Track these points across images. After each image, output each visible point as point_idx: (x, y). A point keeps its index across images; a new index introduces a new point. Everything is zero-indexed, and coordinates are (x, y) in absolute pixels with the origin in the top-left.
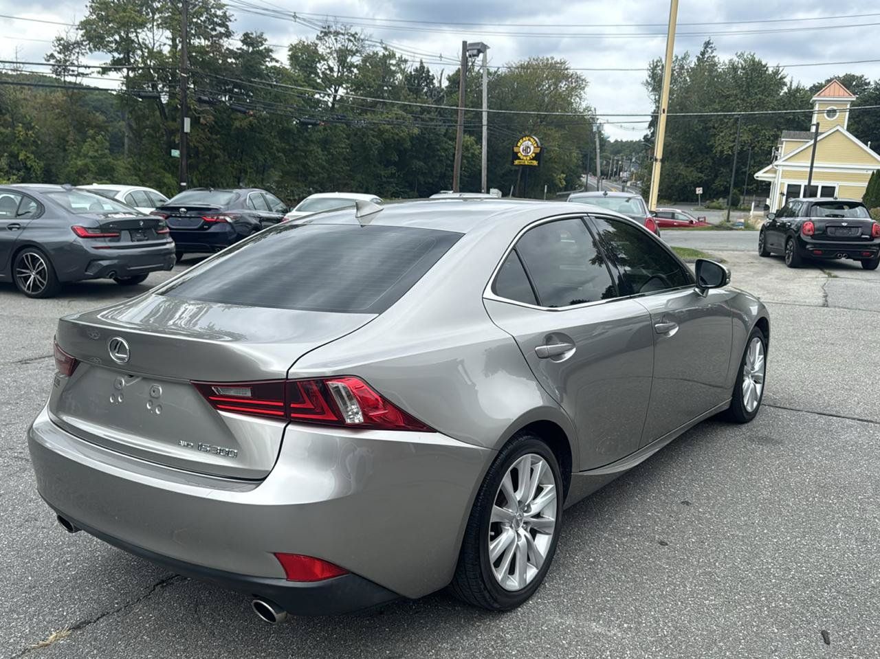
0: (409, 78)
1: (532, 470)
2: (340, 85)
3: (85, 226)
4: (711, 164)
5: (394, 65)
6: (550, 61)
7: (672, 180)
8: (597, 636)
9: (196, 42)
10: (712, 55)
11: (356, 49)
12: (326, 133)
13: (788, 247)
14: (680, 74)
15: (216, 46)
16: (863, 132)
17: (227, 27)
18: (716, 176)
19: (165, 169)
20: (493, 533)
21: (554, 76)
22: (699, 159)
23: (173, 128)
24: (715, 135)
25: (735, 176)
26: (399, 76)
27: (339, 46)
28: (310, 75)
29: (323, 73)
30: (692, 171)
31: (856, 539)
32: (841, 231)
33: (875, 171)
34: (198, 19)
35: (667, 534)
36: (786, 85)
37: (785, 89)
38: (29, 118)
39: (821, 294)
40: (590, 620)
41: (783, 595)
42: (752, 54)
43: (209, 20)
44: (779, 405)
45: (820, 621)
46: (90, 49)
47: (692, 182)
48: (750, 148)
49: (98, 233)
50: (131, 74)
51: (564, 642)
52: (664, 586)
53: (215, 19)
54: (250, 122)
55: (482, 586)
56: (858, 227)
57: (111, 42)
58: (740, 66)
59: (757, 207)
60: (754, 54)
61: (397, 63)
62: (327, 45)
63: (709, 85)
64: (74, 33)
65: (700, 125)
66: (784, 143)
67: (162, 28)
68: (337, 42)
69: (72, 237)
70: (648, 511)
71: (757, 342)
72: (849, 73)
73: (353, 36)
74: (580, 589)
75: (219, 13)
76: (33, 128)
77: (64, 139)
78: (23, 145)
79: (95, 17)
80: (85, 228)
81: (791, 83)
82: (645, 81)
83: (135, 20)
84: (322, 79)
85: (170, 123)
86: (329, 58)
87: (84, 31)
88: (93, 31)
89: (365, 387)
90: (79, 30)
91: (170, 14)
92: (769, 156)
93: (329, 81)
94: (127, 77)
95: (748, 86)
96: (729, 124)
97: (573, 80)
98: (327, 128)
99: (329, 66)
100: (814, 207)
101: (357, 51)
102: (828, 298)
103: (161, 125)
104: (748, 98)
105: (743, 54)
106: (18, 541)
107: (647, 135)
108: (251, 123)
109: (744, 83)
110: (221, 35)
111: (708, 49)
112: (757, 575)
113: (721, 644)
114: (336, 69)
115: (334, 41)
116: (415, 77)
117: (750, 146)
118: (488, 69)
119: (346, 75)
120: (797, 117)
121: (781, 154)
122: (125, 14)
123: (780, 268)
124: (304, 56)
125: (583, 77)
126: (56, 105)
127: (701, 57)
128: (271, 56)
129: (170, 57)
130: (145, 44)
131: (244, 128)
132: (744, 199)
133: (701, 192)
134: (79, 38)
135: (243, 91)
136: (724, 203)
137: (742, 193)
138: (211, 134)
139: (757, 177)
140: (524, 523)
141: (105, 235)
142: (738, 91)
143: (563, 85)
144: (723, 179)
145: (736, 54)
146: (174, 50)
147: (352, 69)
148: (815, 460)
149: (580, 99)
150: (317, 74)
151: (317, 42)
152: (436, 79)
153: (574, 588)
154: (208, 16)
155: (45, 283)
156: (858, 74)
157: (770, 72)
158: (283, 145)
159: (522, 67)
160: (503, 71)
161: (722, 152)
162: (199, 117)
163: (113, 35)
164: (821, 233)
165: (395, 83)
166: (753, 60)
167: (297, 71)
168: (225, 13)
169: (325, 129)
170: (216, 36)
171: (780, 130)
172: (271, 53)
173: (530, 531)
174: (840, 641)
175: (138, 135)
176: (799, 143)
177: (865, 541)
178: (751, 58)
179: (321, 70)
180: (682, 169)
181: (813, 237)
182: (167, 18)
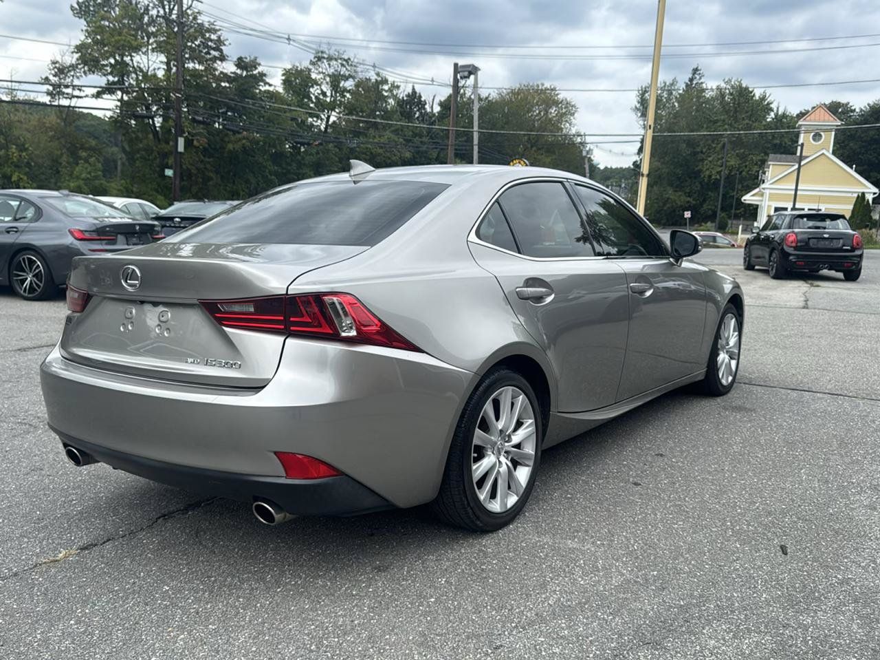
0: (401, 103)
1: (513, 404)
2: (333, 109)
3: (82, 229)
4: (699, 188)
5: (386, 91)
6: (540, 88)
7: (661, 204)
8: (573, 550)
9: (190, 65)
10: (700, 82)
11: (349, 74)
12: (318, 156)
13: (772, 259)
14: (669, 99)
15: (210, 70)
16: (848, 156)
17: (221, 51)
18: (704, 201)
19: (158, 192)
20: (476, 455)
21: (544, 101)
22: (687, 184)
23: (166, 150)
24: (703, 160)
25: (722, 200)
26: (391, 101)
27: (331, 71)
28: (303, 99)
29: (316, 97)
30: (681, 195)
31: (819, 480)
32: (822, 243)
33: (860, 194)
34: (193, 43)
35: (641, 477)
36: (773, 111)
37: (772, 115)
38: (22, 140)
39: (803, 299)
40: (566, 539)
41: (746, 521)
42: (739, 80)
43: (203, 43)
44: (753, 383)
45: (779, 539)
46: (85, 72)
47: (681, 206)
48: (738, 173)
49: (95, 236)
50: (126, 98)
51: (541, 554)
52: (636, 515)
53: (210, 44)
54: (244, 144)
55: (466, 503)
56: (839, 239)
57: (106, 65)
58: (727, 91)
59: (744, 231)
60: (741, 80)
61: (389, 89)
62: (320, 70)
63: (697, 110)
64: (70, 56)
65: (688, 150)
66: (771, 167)
67: (157, 52)
68: (330, 67)
69: (69, 240)
70: (624, 461)
71: (732, 319)
72: (834, 100)
73: (346, 61)
74: (558, 517)
75: (214, 37)
76: (26, 150)
77: (57, 162)
78: (17, 166)
79: (90, 41)
80: (82, 231)
81: (778, 108)
82: (634, 107)
83: (131, 43)
84: (315, 104)
85: (163, 145)
86: (322, 83)
87: (80, 54)
88: (88, 55)
89: (359, 304)
90: (74, 54)
91: (165, 38)
92: (756, 181)
93: (322, 106)
94: (121, 100)
95: (736, 112)
96: (717, 149)
97: (563, 106)
98: (320, 152)
99: (322, 90)
100: (797, 219)
101: (350, 76)
102: (808, 302)
103: (154, 148)
104: (735, 123)
105: (731, 81)
106: (25, 485)
107: (636, 162)
108: (244, 147)
109: (732, 109)
110: (215, 59)
111: (696, 76)
112: (724, 507)
113: (687, 556)
114: (329, 94)
115: (327, 66)
116: (407, 102)
117: (737, 170)
118: (479, 95)
119: (339, 100)
120: (783, 143)
121: (768, 177)
122: (120, 38)
123: (764, 279)
124: (298, 81)
125: (573, 103)
126: (50, 128)
127: (689, 83)
128: (265, 80)
129: (165, 80)
130: (140, 68)
131: (237, 151)
132: (732, 224)
133: (689, 216)
134: (74, 61)
135: (236, 114)
136: (712, 226)
137: (730, 218)
138: (204, 156)
139: (745, 200)
140: (505, 452)
141: (102, 238)
142: (726, 116)
143: (553, 110)
144: (711, 203)
145: (724, 80)
146: (168, 73)
147: (345, 94)
148: (785, 423)
149: (570, 125)
150: (310, 99)
151: (310, 67)
152: (428, 104)
153: (552, 516)
154: (203, 41)
155: (42, 285)
156: (843, 101)
157: (757, 98)
158: (276, 168)
159: (513, 92)
160: (494, 95)
161: (710, 176)
162: (193, 140)
163: (108, 59)
164: (804, 245)
165: (387, 109)
166: (740, 86)
167: (290, 95)
168: (219, 37)
169: (318, 153)
170: (211, 59)
171: (767, 154)
172: (264, 78)
173: (511, 460)
174: (798, 552)
175: (131, 157)
176: (784, 167)
177: (827, 482)
178: (738, 84)
179: (314, 94)
180: (670, 193)
181: (796, 248)
182: (161, 42)
